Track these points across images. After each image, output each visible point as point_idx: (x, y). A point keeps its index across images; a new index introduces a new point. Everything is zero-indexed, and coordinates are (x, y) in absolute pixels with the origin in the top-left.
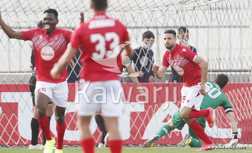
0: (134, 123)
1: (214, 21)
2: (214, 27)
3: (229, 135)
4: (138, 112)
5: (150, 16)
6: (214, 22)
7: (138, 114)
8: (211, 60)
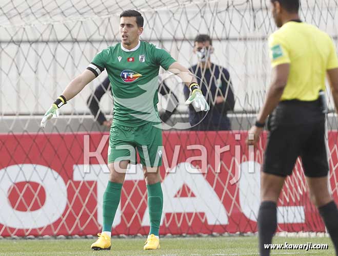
0: (129, 199)
1: (259, 29)
2: (259, 39)
3: (285, 217)
4: (136, 181)
5: (149, 22)
6: (258, 31)
7: (136, 184)
8: (257, 93)
